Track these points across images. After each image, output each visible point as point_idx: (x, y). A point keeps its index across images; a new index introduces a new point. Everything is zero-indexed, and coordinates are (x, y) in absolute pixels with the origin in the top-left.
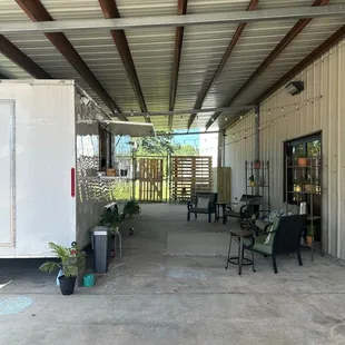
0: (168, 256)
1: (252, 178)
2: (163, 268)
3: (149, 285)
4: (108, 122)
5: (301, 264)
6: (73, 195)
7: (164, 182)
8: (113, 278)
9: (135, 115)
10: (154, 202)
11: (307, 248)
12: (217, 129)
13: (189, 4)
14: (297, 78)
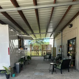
0: (36, 69)
1: (59, 50)
2: (33, 72)
3: (29, 77)
4: (20, 36)
5: (69, 72)
6: (9, 54)
7: (40, 51)
8: (20, 75)
9: (30, 34)
10: (37, 56)
11: (71, 68)
12: (53, 38)
13: (37, 3)
14: (71, 23)
